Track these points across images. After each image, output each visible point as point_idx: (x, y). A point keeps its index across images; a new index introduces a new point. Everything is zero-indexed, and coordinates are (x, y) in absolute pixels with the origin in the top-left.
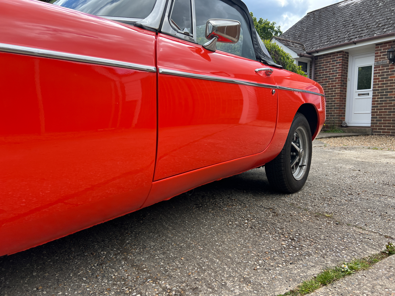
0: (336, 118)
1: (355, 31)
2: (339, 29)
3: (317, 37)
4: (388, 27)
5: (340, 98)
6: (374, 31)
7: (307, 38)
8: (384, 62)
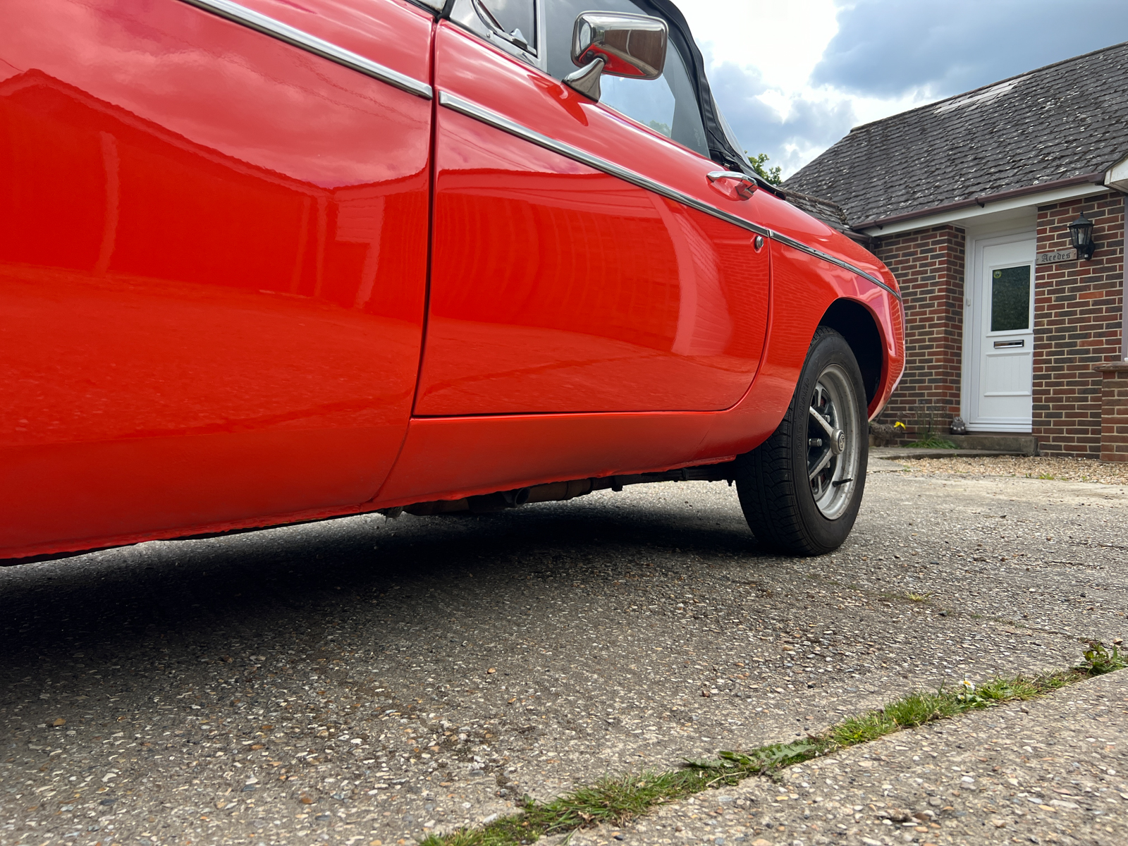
0: (936, 408)
1: (982, 173)
2: (937, 169)
3: (879, 188)
4: (1071, 163)
5: (945, 353)
6: (1032, 172)
7: (850, 190)
8: (1063, 255)
